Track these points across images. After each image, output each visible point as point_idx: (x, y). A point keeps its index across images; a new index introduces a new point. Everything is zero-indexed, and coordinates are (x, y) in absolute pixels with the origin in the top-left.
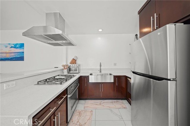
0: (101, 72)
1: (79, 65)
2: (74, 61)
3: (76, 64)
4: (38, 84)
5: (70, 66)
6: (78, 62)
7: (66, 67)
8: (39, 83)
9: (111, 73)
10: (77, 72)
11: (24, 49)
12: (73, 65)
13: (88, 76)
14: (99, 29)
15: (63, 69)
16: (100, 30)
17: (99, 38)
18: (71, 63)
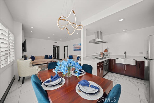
1: (110, 53)
2: (106, 51)
3: (107, 52)
5: (104, 53)
6: (109, 51)
7: (102, 54)
9: (134, 59)
10: (108, 57)
12: (106, 53)
13: (115, 59)
15: (100, 55)
18: (104, 52)
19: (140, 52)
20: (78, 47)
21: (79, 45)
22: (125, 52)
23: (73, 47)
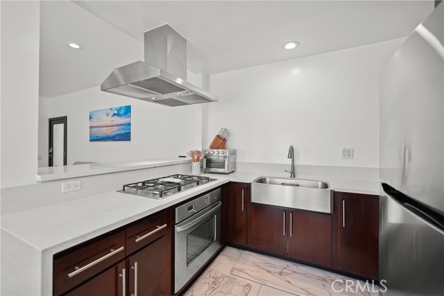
0: (293, 174)
1: (234, 153)
2: (220, 142)
4: (124, 190)
5: (210, 154)
6: (231, 144)
8: (126, 188)
9: (326, 181)
10: (226, 170)
11: (130, 117)
14: (287, 43)
16: (290, 46)
17: (296, 72)
18: (212, 147)
19: (344, 150)
20: (109, 123)
21: (114, 115)
22: (292, 151)
23: (88, 123)
